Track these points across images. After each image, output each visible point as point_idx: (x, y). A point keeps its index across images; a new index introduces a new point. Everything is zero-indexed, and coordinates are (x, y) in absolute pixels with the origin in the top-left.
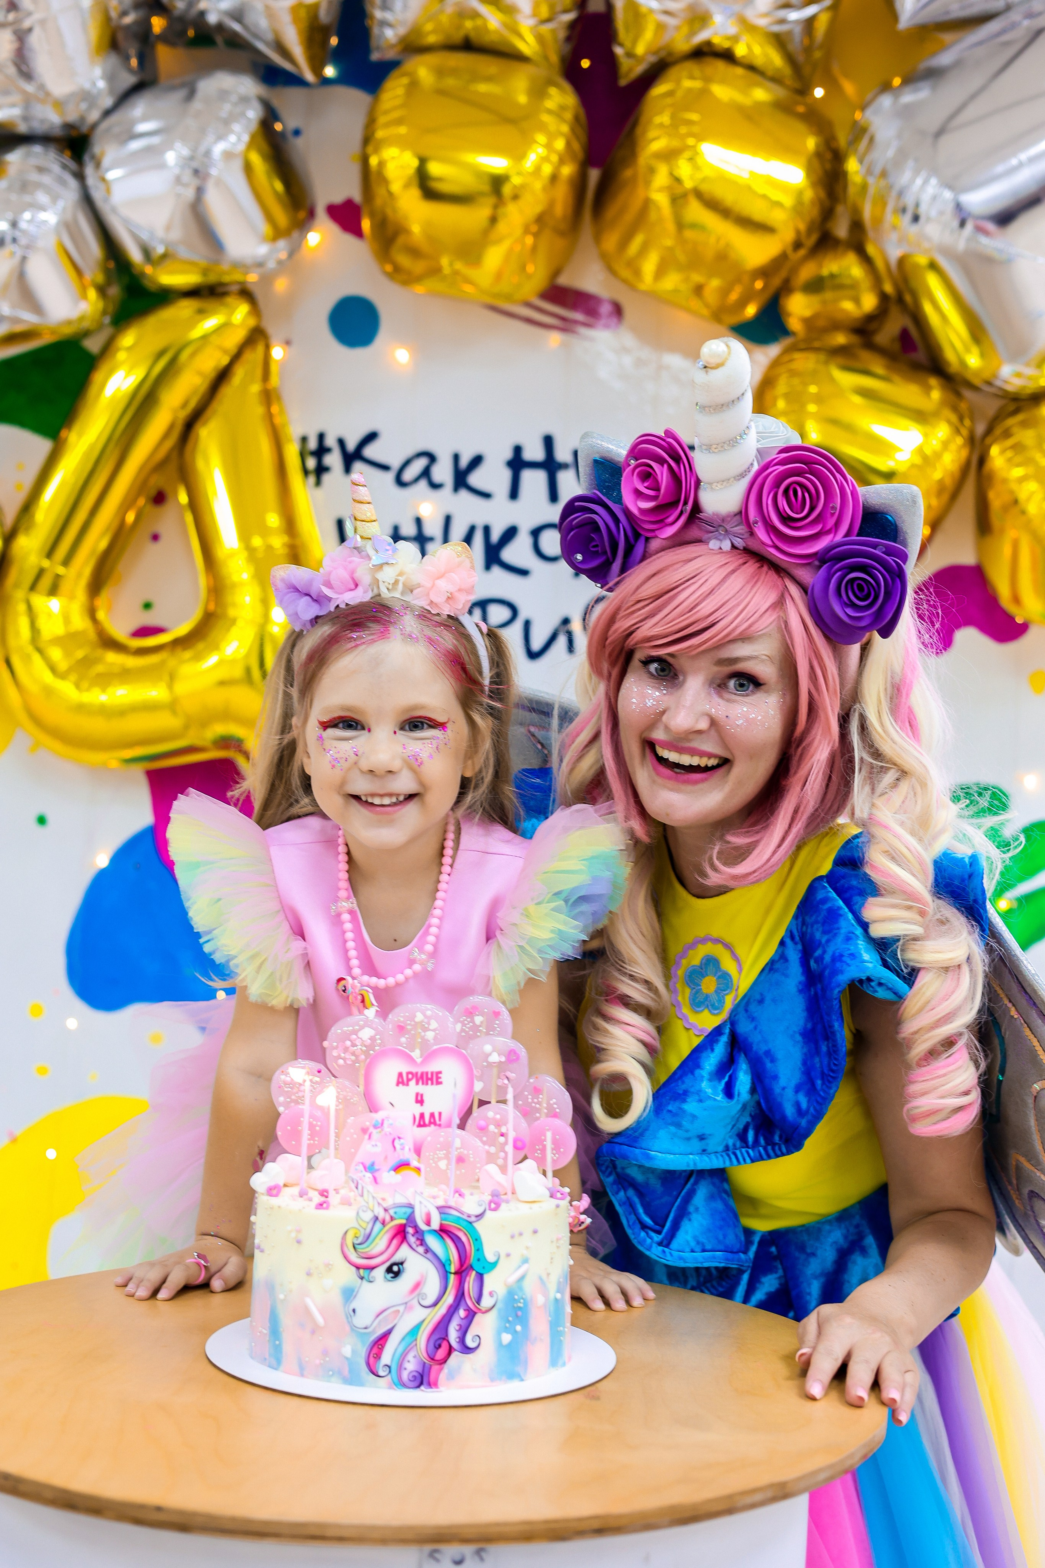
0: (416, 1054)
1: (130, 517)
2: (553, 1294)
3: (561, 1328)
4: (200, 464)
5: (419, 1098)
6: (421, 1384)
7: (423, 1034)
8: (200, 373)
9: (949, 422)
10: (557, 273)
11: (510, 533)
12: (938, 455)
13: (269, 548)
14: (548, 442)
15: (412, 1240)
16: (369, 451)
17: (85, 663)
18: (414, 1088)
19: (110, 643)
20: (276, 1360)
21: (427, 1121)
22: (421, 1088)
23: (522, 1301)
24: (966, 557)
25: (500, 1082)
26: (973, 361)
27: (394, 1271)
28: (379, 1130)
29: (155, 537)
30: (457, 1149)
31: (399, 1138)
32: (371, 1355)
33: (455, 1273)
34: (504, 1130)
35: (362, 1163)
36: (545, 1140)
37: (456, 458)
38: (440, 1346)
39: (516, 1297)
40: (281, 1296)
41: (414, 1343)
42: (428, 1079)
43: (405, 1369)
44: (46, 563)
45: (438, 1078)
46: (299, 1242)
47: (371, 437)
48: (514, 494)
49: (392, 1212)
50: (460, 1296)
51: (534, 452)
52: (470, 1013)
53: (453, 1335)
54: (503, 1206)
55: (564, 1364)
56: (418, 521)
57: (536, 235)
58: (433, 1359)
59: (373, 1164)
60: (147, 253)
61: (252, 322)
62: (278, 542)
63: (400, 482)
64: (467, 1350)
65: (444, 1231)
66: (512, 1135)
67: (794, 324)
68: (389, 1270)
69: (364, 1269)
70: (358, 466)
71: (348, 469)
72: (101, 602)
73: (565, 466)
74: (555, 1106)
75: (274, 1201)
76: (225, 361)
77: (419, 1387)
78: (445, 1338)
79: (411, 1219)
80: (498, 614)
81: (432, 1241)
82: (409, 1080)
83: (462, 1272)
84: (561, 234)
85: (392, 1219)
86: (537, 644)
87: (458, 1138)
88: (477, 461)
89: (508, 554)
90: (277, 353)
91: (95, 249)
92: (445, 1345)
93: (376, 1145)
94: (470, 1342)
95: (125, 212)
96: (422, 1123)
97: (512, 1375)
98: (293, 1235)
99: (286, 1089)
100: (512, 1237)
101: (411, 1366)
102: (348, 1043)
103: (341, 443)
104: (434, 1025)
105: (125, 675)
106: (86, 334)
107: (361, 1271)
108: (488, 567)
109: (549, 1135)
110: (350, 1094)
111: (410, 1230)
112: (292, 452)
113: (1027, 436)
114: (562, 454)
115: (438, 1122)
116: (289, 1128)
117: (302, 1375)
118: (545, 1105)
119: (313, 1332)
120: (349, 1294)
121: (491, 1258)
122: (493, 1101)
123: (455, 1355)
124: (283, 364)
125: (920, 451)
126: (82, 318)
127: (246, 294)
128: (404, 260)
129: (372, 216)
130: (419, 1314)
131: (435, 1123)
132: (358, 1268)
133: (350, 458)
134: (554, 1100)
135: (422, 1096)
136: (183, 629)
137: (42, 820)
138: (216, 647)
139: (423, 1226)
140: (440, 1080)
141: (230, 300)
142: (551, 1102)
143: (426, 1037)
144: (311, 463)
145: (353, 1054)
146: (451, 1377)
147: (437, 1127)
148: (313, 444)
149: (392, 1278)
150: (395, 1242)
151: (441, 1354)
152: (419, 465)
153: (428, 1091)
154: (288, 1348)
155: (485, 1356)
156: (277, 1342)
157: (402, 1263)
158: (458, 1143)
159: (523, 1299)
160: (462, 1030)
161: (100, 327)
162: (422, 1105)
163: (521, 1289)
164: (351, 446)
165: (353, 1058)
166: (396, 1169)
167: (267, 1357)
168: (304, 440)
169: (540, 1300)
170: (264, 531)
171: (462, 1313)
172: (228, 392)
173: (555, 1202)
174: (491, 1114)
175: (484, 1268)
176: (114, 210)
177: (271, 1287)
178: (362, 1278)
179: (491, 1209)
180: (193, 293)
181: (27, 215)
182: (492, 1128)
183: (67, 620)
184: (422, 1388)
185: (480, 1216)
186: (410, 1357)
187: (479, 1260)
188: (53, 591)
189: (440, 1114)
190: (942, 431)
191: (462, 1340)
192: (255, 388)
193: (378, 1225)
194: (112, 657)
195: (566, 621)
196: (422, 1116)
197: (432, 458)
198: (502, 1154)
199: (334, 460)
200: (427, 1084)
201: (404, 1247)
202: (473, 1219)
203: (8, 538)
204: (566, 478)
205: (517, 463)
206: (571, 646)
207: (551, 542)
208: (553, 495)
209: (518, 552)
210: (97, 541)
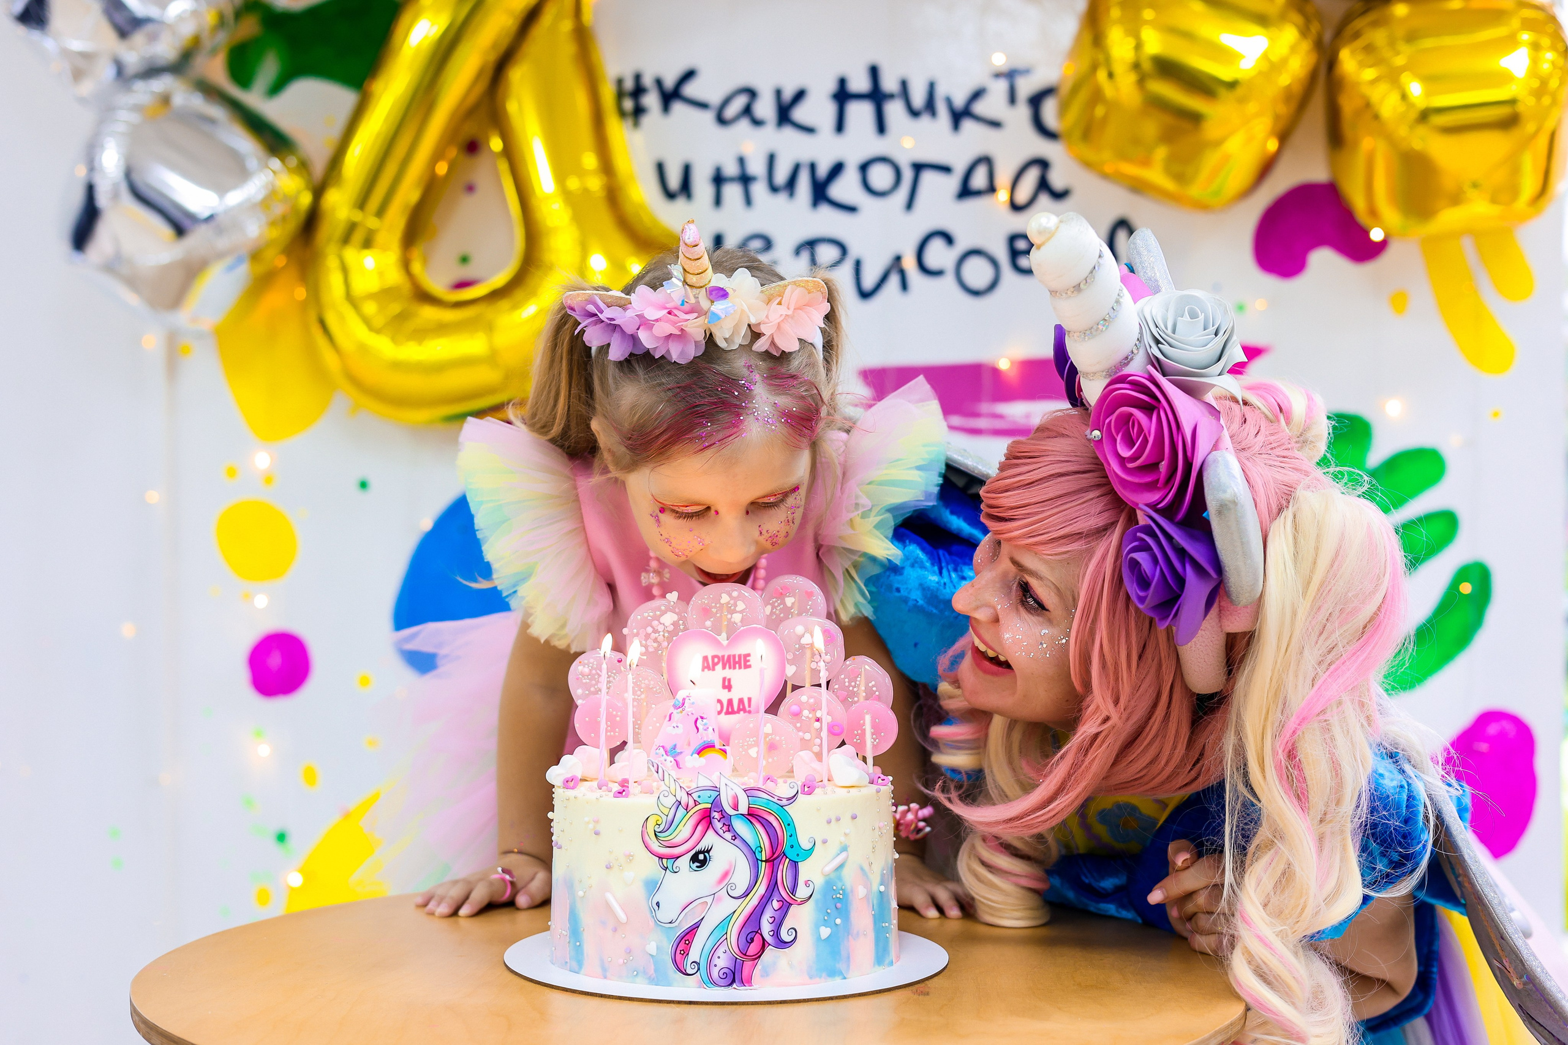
0: (723, 638)
1: (442, 169)
2: (877, 886)
3: (887, 924)
4: (512, 107)
5: (727, 684)
6: (733, 981)
7: (729, 616)
9: (1295, 25)
11: (837, 169)
12: (1284, 61)
13: (586, 191)
14: (874, 72)
15: (718, 825)
16: (688, 90)
17: (401, 318)
18: (720, 672)
19: (424, 297)
20: (577, 962)
21: (736, 708)
22: (728, 673)
23: (841, 892)
24: (1318, 174)
25: (813, 665)
27: (700, 859)
28: (681, 709)
29: (470, 188)
30: (767, 735)
31: (702, 718)
32: (678, 952)
33: (766, 861)
34: (819, 714)
35: (663, 747)
36: (864, 724)
38: (752, 940)
39: (835, 888)
40: (581, 893)
41: (725, 937)
42: (735, 663)
43: (715, 966)
44: (357, 216)
45: (746, 661)
46: (597, 833)
47: (689, 75)
48: (840, 126)
49: (695, 796)
50: (773, 886)
51: (860, 83)
52: (781, 595)
53: (766, 928)
54: (817, 791)
55: (891, 964)
56: (741, 161)
58: (745, 955)
59: (674, 748)
62: (595, 184)
63: (721, 120)
64: (782, 944)
65: (752, 815)
66: (827, 719)
68: (694, 859)
69: (667, 860)
70: (678, 107)
71: (666, 109)
72: (416, 254)
73: (891, 96)
74: (874, 689)
75: (570, 793)
77: (730, 984)
78: (758, 931)
79: (716, 803)
80: (828, 254)
81: (741, 826)
82: (715, 664)
83: (775, 858)
85: (696, 803)
86: (868, 282)
87: (768, 725)
88: (800, 95)
89: (837, 191)
92: (757, 938)
93: (677, 727)
94: (785, 936)
96: (730, 710)
97: (832, 973)
98: (591, 826)
99: (584, 681)
100: (829, 822)
101: (722, 961)
102: (649, 630)
103: (659, 83)
104: (741, 606)
105: (441, 329)
107: (664, 861)
108: (815, 205)
109: (868, 718)
110: (652, 683)
111: (716, 815)
112: (608, 93)
113: (1379, 37)
114: (889, 84)
115: (747, 709)
116: (587, 719)
117: (605, 978)
118: (863, 688)
119: (615, 930)
120: (653, 887)
121: (805, 844)
122: (807, 685)
123: (770, 953)
125: (1265, 56)
130: (728, 906)
131: (744, 710)
132: (661, 857)
133: (670, 97)
134: (873, 683)
135: (729, 680)
136: (500, 279)
137: (363, 485)
139: (730, 811)
140: (748, 663)
142: (870, 685)
143: (732, 620)
144: (628, 104)
145: (655, 640)
146: (766, 974)
147: (747, 714)
148: (629, 85)
149: (697, 867)
150: (700, 828)
151: (753, 949)
152: (739, 102)
153: (736, 675)
154: (589, 948)
155: (803, 951)
156: (578, 944)
157: (708, 851)
158: (768, 729)
159: (842, 889)
160: (772, 613)
162: (730, 690)
163: (840, 878)
164: (669, 85)
165: (655, 645)
166: (699, 752)
167: (568, 961)
168: (620, 81)
169: (861, 892)
170: (581, 173)
171: (776, 904)
172: (539, 31)
173: (874, 787)
174: (804, 698)
175: (798, 855)
177: (570, 885)
178: (666, 869)
179: (804, 793)
182: (806, 713)
183: (381, 274)
184: (734, 986)
185: (792, 799)
186: (720, 952)
187: (792, 847)
188: (368, 243)
189: (750, 700)
190: (1289, 35)
191: (776, 933)
192: (567, 26)
193: (681, 811)
194: (429, 313)
195: (898, 259)
196: (730, 702)
197: (752, 93)
198: (818, 741)
199: (651, 100)
200: (735, 668)
201: (710, 832)
202: (784, 802)
203: (318, 192)
204: (895, 110)
205: (842, 96)
206: (904, 285)
207: (881, 176)
208: (881, 127)
209: (845, 188)
210: (409, 193)
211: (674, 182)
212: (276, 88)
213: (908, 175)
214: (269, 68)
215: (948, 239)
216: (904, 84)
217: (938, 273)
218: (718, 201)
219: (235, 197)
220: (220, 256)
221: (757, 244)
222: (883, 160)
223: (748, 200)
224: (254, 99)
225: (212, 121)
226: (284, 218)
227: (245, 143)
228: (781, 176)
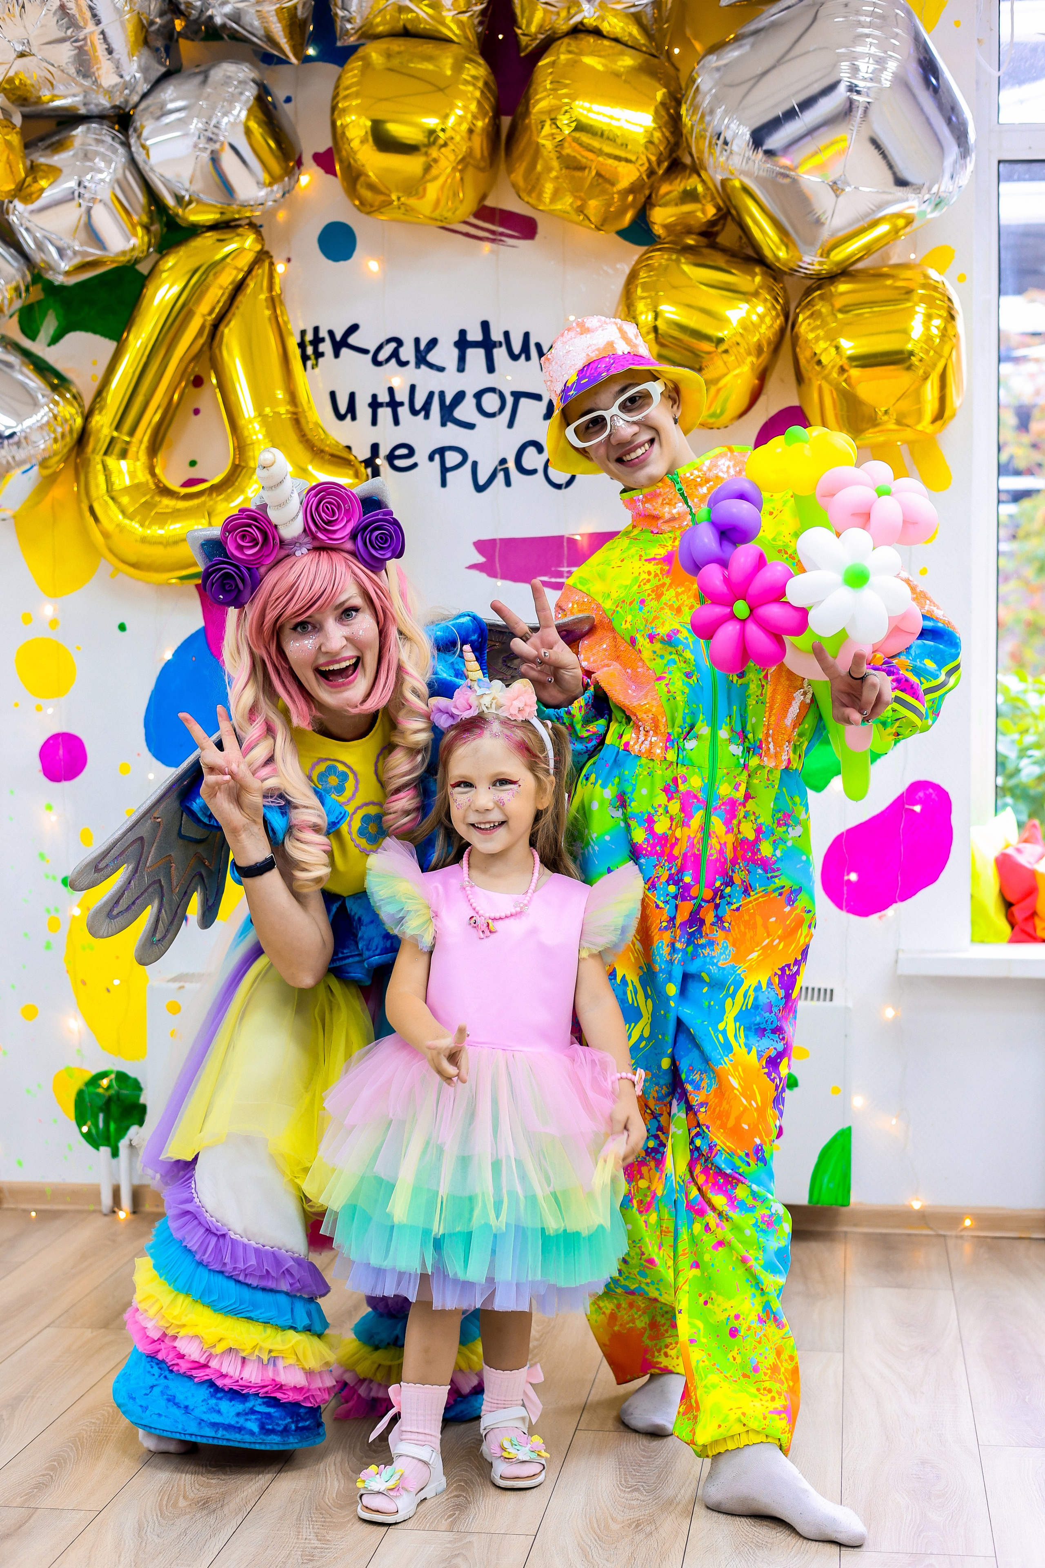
1: (177, 396)
4: (225, 355)
8: (221, 287)
9: (766, 300)
10: (484, 197)
11: (460, 396)
13: (278, 414)
14: (485, 326)
16: (352, 340)
17: (148, 506)
19: (166, 492)
26: (782, 254)
29: (197, 412)
37: (417, 341)
44: (115, 434)
47: (354, 328)
48: (461, 367)
51: (476, 335)
56: (391, 390)
57: (461, 171)
60: (179, 199)
61: (258, 247)
62: (284, 410)
63: (376, 363)
67: (658, 230)
70: (345, 352)
71: (337, 355)
72: (159, 461)
73: (498, 344)
76: (240, 276)
80: (452, 458)
84: (482, 170)
86: (482, 480)
88: (433, 343)
89: (459, 413)
90: (280, 268)
91: (141, 197)
95: (159, 170)
103: (331, 333)
105: (176, 515)
106: (137, 261)
108: (443, 424)
112: (293, 343)
114: (496, 335)
124: (285, 277)
125: (744, 322)
126: (133, 249)
127: (254, 227)
128: (367, 194)
129: (341, 162)
133: (339, 345)
136: (216, 480)
137: (122, 627)
138: (242, 491)
141: (240, 230)
144: (310, 351)
148: (309, 337)
152: (390, 348)
161: (148, 255)
164: (338, 337)
168: (303, 333)
170: (273, 402)
172: (243, 300)
176: (152, 170)
180: (214, 227)
181: (88, 177)
183: (132, 474)
188: (124, 455)
190: (761, 307)
192: (263, 295)
194: (167, 503)
195: (503, 461)
197: (399, 342)
199: (326, 347)
203: (87, 418)
204: (500, 354)
205: (463, 343)
206: (508, 483)
207: (491, 402)
208: (491, 368)
209: (466, 411)
210: (152, 416)
211: (343, 408)
212: (55, 340)
213: (510, 400)
214: (49, 325)
215: (540, 449)
216: (507, 334)
217: (534, 472)
218: (374, 422)
219: (28, 422)
220: (19, 464)
221: (404, 451)
222: (492, 390)
223: (396, 422)
224: (38, 347)
225: (9, 365)
226: (63, 436)
227: (34, 382)
228: (419, 404)
